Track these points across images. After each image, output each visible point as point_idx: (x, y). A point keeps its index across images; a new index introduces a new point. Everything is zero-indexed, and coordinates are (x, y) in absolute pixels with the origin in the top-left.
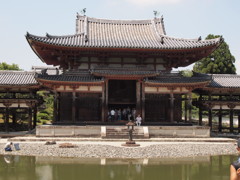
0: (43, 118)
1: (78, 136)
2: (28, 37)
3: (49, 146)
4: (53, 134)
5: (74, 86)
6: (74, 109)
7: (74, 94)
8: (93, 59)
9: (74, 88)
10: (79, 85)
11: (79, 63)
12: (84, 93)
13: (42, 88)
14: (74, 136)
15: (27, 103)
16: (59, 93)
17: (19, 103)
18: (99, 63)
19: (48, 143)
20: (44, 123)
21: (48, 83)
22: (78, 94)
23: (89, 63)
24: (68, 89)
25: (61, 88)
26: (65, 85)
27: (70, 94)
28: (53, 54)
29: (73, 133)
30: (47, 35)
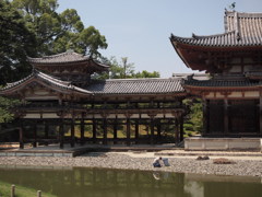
0: (188, 129)
1: (233, 150)
2: (173, 39)
3: (202, 162)
4: (203, 147)
5: (226, 93)
6: (226, 119)
7: (226, 102)
8: (247, 60)
9: (226, 94)
10: (231, 91)
11: (230, 66)
12: (237, 100)
13: (189, 96)
14: (228, 150)
15: (173, 113)
16: (208, 100)
17: (164, 113)
18: (253, 65)
19: (200, 158)
20: (190, 135)
21: (196, 90)
22: (230, 101)
23: (242, 65)
24: (219, 96)
25: (211, 96)
26: (215, 91)
27: (221, 101)
28: (200, 57)
29: (227, 146)
30: (194, 36)
